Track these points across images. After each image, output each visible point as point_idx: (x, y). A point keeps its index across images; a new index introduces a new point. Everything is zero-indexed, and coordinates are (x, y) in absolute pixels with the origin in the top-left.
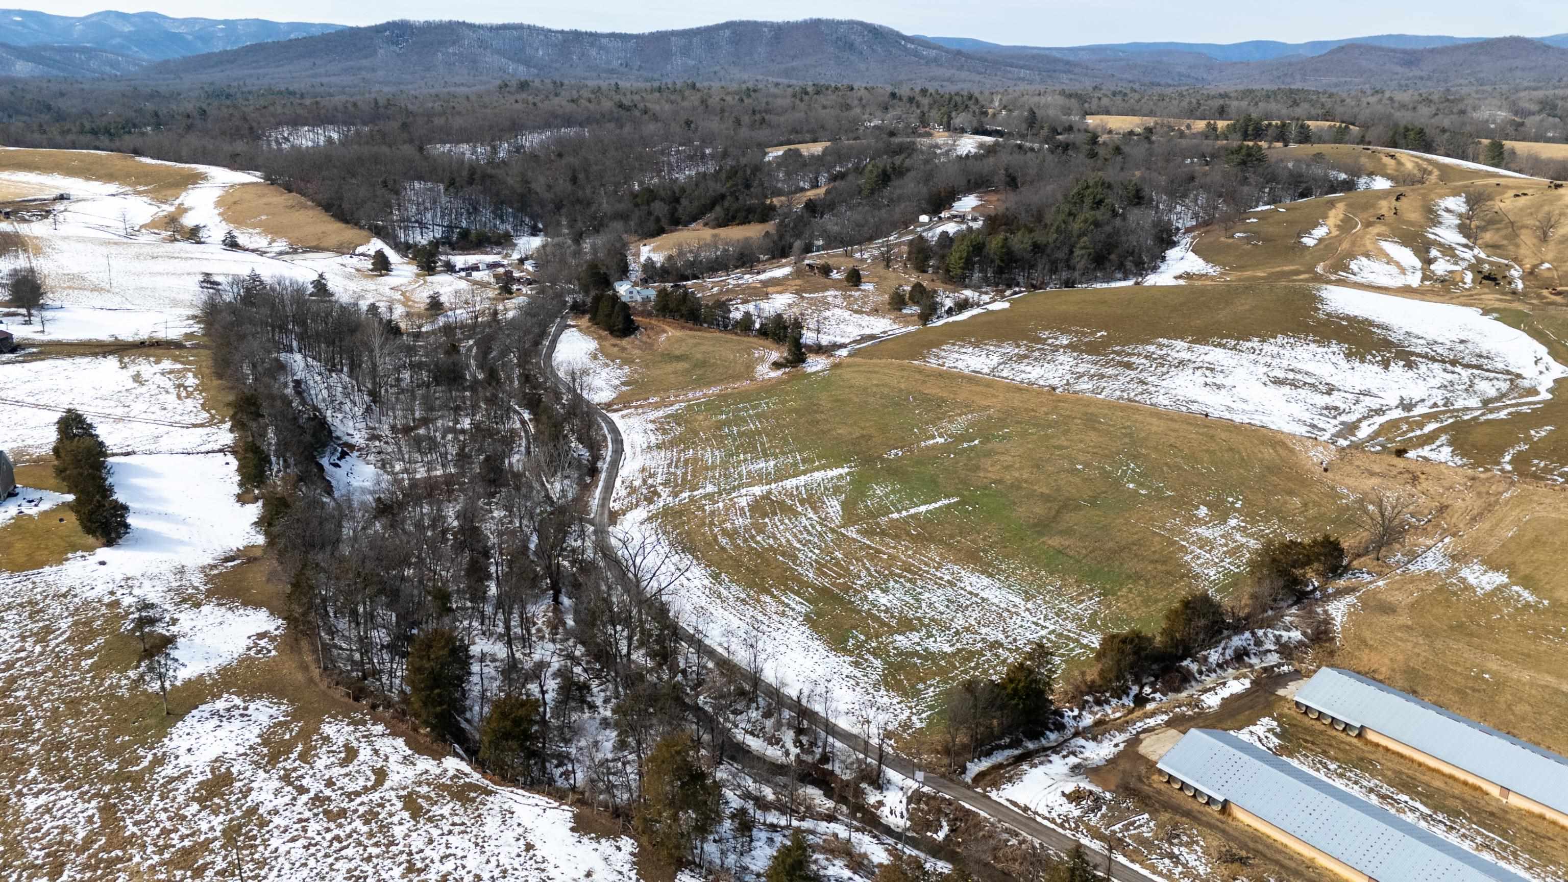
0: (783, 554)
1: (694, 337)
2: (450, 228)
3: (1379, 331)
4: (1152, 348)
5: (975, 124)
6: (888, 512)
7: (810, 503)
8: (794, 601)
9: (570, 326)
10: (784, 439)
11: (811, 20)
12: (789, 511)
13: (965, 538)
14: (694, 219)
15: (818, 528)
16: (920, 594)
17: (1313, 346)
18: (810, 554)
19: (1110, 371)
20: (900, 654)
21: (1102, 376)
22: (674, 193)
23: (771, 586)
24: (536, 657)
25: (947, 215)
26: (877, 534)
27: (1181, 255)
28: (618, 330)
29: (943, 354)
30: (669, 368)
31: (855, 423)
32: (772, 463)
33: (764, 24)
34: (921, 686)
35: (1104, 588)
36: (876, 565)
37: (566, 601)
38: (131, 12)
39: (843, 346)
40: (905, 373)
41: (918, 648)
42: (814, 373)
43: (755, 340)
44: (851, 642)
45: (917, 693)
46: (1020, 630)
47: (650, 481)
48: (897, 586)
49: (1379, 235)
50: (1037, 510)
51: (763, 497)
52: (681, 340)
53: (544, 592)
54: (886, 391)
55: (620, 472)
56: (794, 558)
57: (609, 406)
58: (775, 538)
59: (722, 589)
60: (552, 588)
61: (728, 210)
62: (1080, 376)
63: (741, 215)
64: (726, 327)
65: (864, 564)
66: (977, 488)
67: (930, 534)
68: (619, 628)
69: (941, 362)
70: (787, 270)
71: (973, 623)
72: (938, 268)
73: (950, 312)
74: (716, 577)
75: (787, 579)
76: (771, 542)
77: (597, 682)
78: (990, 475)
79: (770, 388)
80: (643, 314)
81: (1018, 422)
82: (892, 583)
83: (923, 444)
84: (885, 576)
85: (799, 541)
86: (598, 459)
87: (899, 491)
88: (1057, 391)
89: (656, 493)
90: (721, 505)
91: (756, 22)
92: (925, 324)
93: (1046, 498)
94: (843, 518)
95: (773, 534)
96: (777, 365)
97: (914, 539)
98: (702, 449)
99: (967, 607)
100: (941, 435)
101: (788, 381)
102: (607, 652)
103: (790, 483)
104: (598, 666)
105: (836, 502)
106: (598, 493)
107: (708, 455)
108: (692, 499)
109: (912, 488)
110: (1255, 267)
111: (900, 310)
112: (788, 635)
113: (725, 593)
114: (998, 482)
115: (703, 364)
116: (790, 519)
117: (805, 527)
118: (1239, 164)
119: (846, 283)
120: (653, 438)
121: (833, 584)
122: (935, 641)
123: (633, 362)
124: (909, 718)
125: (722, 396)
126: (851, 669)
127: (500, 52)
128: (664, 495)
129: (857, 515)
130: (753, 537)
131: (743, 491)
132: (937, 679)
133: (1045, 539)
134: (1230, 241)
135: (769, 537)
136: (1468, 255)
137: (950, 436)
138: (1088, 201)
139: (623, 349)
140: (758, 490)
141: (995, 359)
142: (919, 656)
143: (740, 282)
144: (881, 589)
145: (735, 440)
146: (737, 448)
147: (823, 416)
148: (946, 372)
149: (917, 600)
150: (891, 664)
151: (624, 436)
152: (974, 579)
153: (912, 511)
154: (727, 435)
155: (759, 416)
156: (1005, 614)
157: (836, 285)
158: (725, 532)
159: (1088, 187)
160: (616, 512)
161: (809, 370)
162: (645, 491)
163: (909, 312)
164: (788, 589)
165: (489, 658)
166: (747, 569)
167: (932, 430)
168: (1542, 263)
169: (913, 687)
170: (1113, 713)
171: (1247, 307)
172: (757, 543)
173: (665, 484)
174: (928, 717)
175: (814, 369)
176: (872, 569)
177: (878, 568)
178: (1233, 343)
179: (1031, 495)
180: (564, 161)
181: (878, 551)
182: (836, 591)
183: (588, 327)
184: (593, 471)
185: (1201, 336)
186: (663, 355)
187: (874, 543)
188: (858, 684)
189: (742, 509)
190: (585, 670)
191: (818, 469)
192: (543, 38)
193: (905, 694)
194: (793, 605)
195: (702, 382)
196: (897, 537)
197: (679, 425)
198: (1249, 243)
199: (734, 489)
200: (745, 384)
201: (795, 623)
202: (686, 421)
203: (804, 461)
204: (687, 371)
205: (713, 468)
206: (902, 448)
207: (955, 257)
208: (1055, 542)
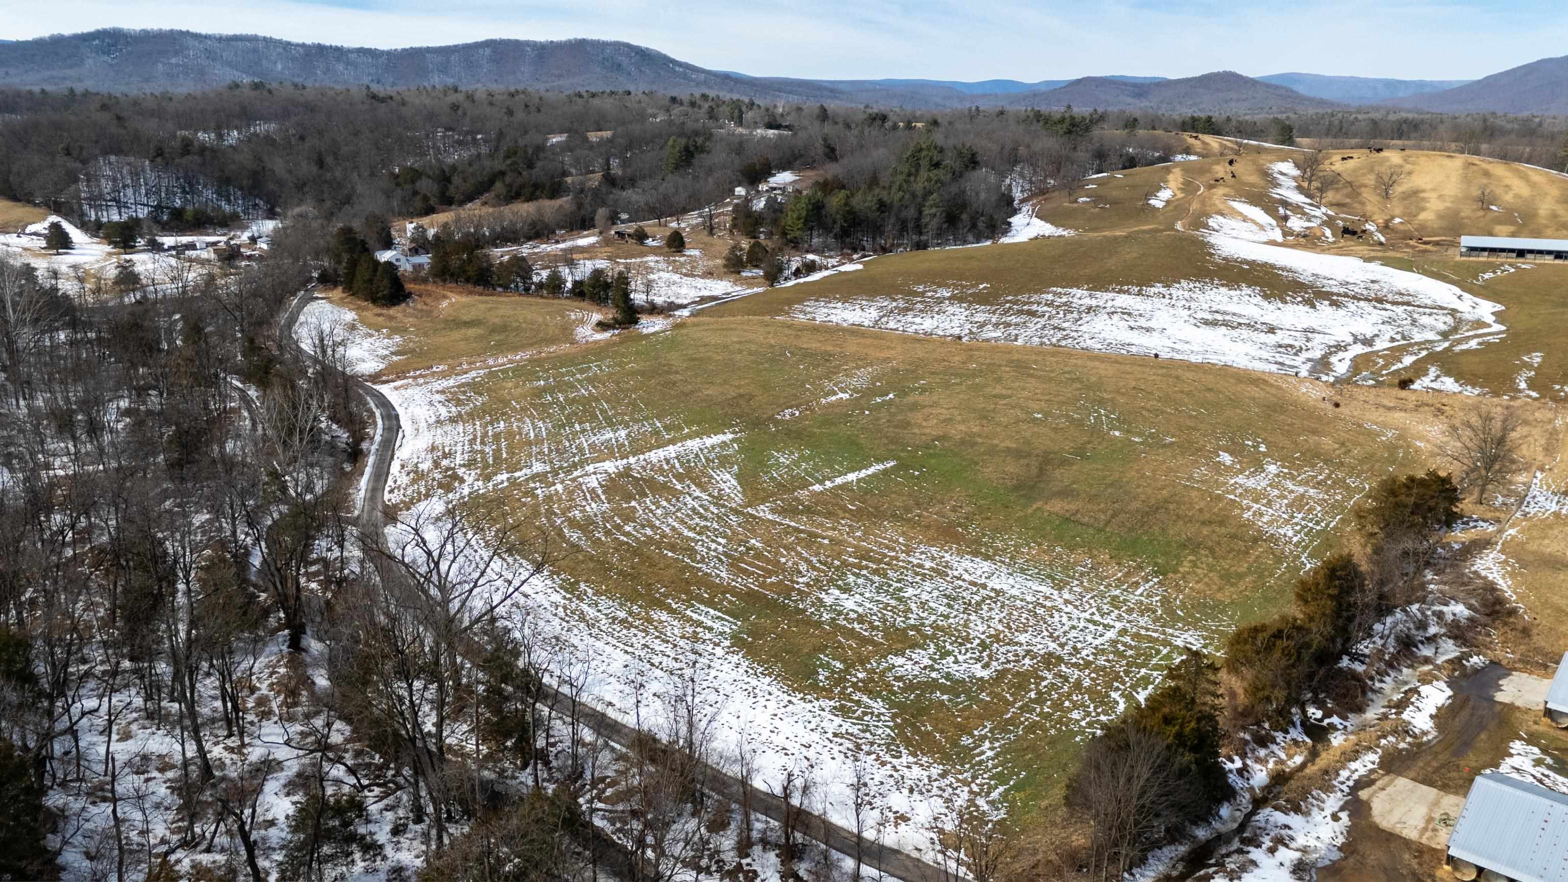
0: (673, 548)
1: (487, 302)
2: (158, 208)
3: (1285, 274)
4: (1050, 297)
5: (766, 119)
6: (805, 485)
7: (690, 479)
8: (706, 615)
9: (317, 298)
10: (634, 404)
11: (576, 40)
12: (664, 489)
13: (926, 510)
14: (470, 198)
15: (713, 508)
16: (900, 590)
17: (1223, 290)
18: (713, 546)
19: (1013, 319)
20: (910, 687)
21: (1008, 325)
22: (444, 171)
23: (666, 596)
24: (255, 754)
25: (765, 188)
26: (802, 513)
27: (1027, 220)
28: (384, 297)
29: (809, 309)
30: (457, 335)
31: (725, 382)
32: (623, 433)
33: (527, 43)
34: (966, 741)
35: (1156, 564)
36: (817, 554)
37: (315, 646)
39: (684, 307)
40: (769, 329)
41: (934, 675)
42: (653, 334)
43: (568, 302)
44: (822, 675)
45: (965, 755)
46: (1073, 633)
47: (445, 463)
48: (860, 581)
49: (1225, 195)
50: (1010, 469)
51: (620, 475)
52: (469, 306)
53: (274, 632)
54: (753, 347)
55: (397, 454)
56: (692, 553)
57: (376, 377)
58: (653, 527)
59: (585, 607)
60: (287, 626)
61: (510, 186)
62: (982, 325)
63: (527, 191)
64: (527, 289)
65: (799, 554)
66: (917, 448)
67: (876, 508)
68: (417, 684)
69: (809, 316)
70: (592, 240)
71: (1000, 627)
72: (772, 234)
73: (797, 273)
74: (571, 588)
75: (688, 583)
76: (649, 532)
77: (377, 790)
78: (927, 431)
79: (599, 351)
80: (415, 280)
81: (933, 373)
82: (851, 579)
83: (823, 401)
84: (837, 568)
85: (690, 529)
86: (363, 439)
87: (811, 458)
88: (964, 340)
89: (455, 477)
90: (559, 487)
91: (517, 41)
92: (772, 285)
93: (1017, 454)
94: (744, 493)
95: (648, 521)
96: (602, 326)
97: (857, 515)
98: (518, 420)
99: (978, 604)
100: (843, 390)
101: (621, 343)
102: (396, 734)
103: (656, 456)
104: (377, 759)
105: (728, 476)
106: (364, 482)
107: (528, 427)
108: (513, 482)
109: (827, 453)
110: (1111, 227)
111: (739, 273)
112: (713, 673)
113: (591, 612)
114: (942, 438)
115: (503, 328)
116: (667, 500)
117: (693, 509)
118: (1065, 133)
119: (666, 249)
120: (443, 412)
121: (763, 585)
122: (956, 662)
123: (406, 330)
124: (972, 802)
125: (536, 360)
126: (838, 720)
127: (232, 64)
128: (469, 480)
129: (764, 490)
130: (618, 527)
131: (590, 468)
132: (989, 725)
133: (1039, 504)
134: (1075, 205)
135: (643, 527)
136: (1318, 213)
137: (855, 390)
138: (924, 163)
139: (391, 318)
140: (610, 466)
141: (873, 314)
142: (944, 689)
143: (536, 250)
144: (839, 588)
145: (563, 408)
146: (568, 418)
147: (679, 377)
148: (820, 326)
149: (900, 599)
150: (901, 706)
151: (400, 411)
152: (966, 563)
153: (839, 481)
154: (551, 404)
155: (590, 380)
156: (1039, 611)
157: (655, 251)
158: (573, 523)
159: (921, 150)
160: (395, 506)
161: (645, 331)
162: (438, 476)
163: (750, 274)
164: (691, 599)
165: (155, 763)
166: (621, 573)
167: (828, 385)
168: (1393, 218)
169: (955, 743)
170: (1290, 757)
171: (1135, 255)
172: (627, 534)
173: (470, 464)
174: (1004, 796)
175: (651, 330)
176: (814, 560)
177: (822, 558)
178: (1137, 289)
179: (992, 451)
180: (307, 145)
181: (811, 535)
182: (771, 595)
183: (342, 299)
184: (356, 455)
185: (1098, 283)
186: (446, 321)
187: (802, 523)
188: (858, 747)
189: (593, 491)
190: (351, 771)
191: (690, 437)
192: (281, 50)
193: (945, 758)
194: (710, 623)
195: (501, 348)
196: (829, 515)
197: (481, 394)
198: (1096, 207)
199: (575, 466)
200: (565, 347)
201: (719, 651)
202: (489, 390)
203: (667, 428)
204: (481, 337)
205: (539, 441)
206: (797, 407)
207: (790, 219)
208: (1057, 506)
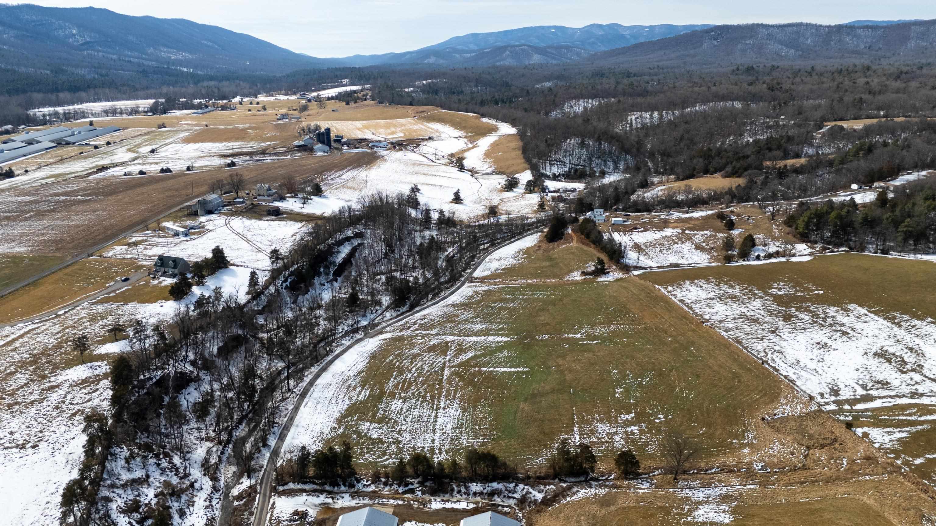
0: (400, 371)
6: (484, 366)
9: (542, 232)
12: (444, 352)
13: (492, 390)
26: (458, 375)
29: (687, 285)
35: (499, 437)
38: (604, 24)
39: (644, 268)
44: (349, 419)
46: (420, 440)
50: (547, 387)
51: (446, 342)
57: (476, 279)
66: (545, 367)
67: (481, 383)
69: (674, 290)
70: (707, 213)
71: (408, 429)
73: (759, 257)
74: (360, 373)
76: (407, 364)
78: (561, 362)
83: (565, 336)
84: (418, 396)
87: (510, 358)
88: (705, 324)
90: (422, 341)
92: (727, 263)
93: (561, 382)
94: (460, 363)
96: (584, 273)
97: (468, 383)
98: (469, 311)
103: (471, 339)
105: (472, 354)
107: (465, 315)
108: (417, 335)
109: (519, 357)
111: (728, 251)
113: (350, 381)
114: (558, 366)
116: (435, 356)
119: (724, 227)
121: (391, 392)
122: (377, 431)
125: (530, 285)
127: (781, 42)
129: (469, 363)
131: (443, 337)
133: (523, 403)
137: (587, 335)
141: (711, 295)
142: (359, 435)
146: (484, 314)
149: (407, 411)
151: (451, 297)
153: (496, 369)
157: (718, 227)
158: (399, 354)
160: (383, 332)
161: (600, 280)
166: (375, 373)
167: (585, 329)
175: (604, 279)
181: (440, 383)
182: (386, 395)
187: (447, 379)
188: (318, 436)
189: (427, 345)
191: (496, 335)
194: (361, 396)
195: (537, 275)
196: (463, 379)
197: (483, 296)
199: (442, 334)
202: (488, 295)
203: (499, 329)
205: (455, 322)
206: (551, 335)
208: (524, 406)
